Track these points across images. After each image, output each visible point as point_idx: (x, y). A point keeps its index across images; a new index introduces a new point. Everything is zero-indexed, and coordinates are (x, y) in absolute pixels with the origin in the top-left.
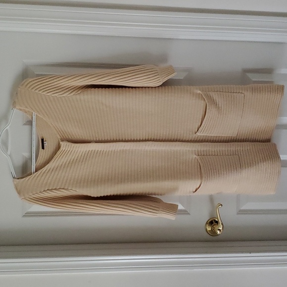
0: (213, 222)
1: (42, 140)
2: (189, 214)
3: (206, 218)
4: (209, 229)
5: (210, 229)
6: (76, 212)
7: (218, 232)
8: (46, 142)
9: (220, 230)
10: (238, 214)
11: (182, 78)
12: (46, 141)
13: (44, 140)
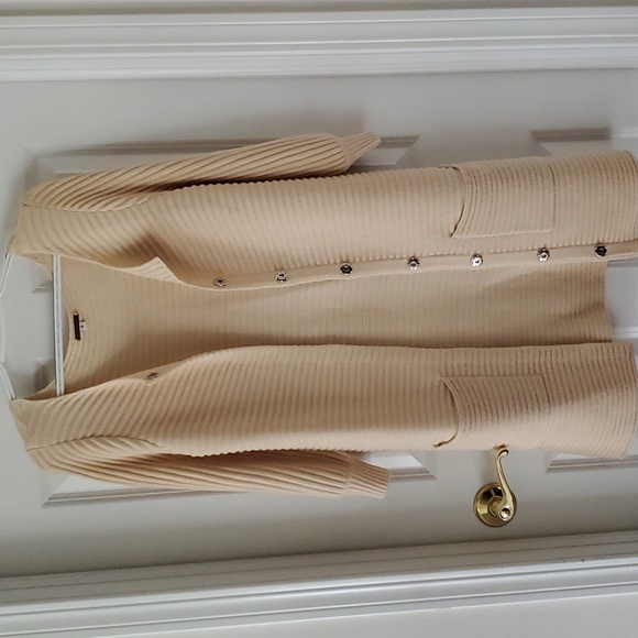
0: (491, 494)
1: (76, 318)
2: (432, 477)
3: (475, 485)
4: (483, 510)
5: (486, 511)
6: (164, 490)
7: (505, 515)
8: (84, 324)
9: (505, 510)
10: (549, 470)
12: (83, 321)
13: (80, 319)
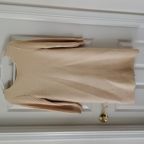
0: (103, 115)
2: (91, 111)
3: (100, 113)
4: (101, 119)
7: (106, 120)
9: (106, 119)
10: (115, 111)
11: (89, 44)
